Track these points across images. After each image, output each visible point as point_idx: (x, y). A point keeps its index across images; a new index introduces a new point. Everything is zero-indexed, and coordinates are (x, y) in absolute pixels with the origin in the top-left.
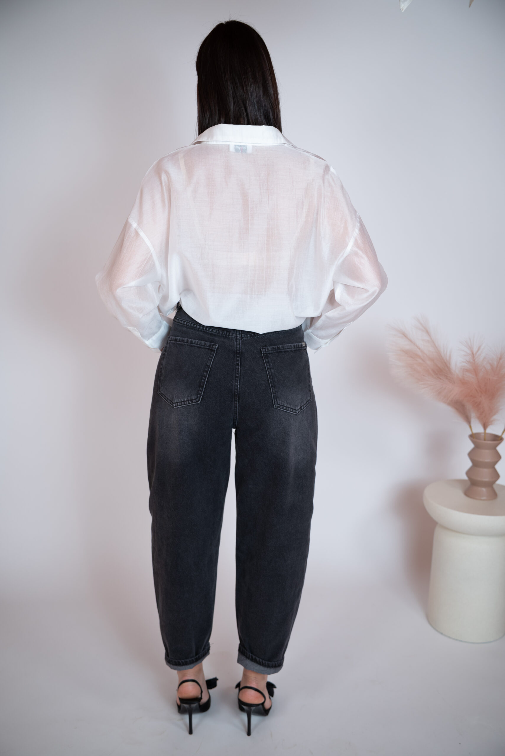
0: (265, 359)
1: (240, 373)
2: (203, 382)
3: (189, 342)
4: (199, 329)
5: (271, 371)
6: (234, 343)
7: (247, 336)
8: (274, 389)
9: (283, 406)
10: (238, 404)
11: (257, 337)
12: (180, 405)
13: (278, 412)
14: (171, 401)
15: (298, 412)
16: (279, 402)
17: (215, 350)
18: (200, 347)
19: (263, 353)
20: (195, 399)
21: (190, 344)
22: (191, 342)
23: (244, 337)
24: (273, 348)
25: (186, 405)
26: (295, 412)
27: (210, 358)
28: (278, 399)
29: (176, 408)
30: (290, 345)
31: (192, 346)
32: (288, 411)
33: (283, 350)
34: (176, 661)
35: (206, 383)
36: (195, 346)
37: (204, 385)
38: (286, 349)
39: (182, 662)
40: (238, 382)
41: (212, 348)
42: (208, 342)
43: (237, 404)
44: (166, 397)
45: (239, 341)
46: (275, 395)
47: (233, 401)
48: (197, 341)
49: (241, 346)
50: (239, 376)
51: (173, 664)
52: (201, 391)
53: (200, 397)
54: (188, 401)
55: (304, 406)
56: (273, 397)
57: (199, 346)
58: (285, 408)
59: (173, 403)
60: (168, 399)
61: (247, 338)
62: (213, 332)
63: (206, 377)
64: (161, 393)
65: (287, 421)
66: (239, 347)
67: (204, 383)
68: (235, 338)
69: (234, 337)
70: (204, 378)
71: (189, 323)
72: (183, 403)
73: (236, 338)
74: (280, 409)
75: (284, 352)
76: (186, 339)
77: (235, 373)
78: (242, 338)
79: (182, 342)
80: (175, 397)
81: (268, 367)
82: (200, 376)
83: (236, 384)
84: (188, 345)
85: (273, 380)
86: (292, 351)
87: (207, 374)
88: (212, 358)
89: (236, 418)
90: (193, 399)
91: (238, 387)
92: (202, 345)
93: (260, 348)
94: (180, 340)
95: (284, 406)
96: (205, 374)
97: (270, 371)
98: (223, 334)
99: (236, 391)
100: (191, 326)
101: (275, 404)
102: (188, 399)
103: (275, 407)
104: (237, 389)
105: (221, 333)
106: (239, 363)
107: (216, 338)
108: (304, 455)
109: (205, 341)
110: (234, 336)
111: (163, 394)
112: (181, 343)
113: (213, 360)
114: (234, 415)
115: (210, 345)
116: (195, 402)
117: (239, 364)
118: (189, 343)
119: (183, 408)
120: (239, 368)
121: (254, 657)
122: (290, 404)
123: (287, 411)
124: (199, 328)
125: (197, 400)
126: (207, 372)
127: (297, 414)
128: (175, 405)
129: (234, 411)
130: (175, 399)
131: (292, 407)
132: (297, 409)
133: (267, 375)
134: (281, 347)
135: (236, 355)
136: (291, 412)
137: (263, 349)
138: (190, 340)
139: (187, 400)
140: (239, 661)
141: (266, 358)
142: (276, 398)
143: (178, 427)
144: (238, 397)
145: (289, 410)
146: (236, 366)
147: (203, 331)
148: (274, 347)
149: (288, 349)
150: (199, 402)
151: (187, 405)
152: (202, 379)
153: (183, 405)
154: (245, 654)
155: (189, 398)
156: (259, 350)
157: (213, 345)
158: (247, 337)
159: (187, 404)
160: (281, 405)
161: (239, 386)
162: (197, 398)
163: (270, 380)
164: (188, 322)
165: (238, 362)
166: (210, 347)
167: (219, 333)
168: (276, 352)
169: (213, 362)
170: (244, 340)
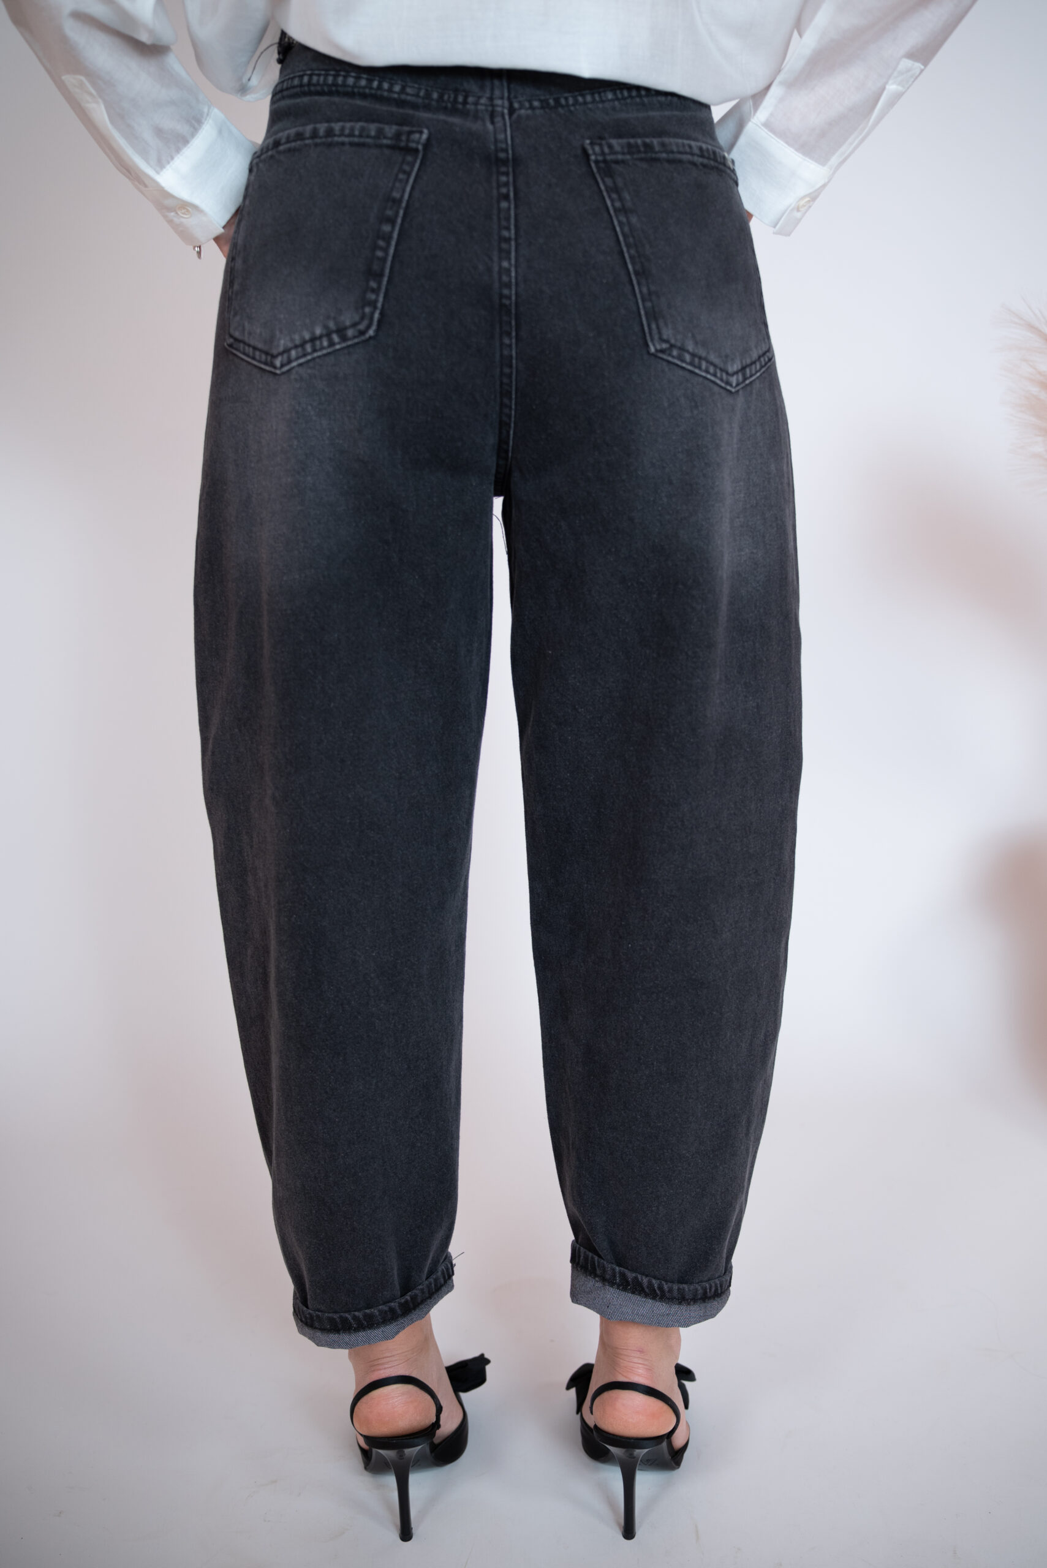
0: (602, 179)
1: (515, 226)
2: (379, 259)
3: (322, 132)
4: (358, 89)
5: (628, 221)
6: (484, 125)
7: (531, 104)
8: (644, 282)
9: (680, 348)
10: (514, 346)
11: (566, 108)
12: (298, 358)
13: (663, 371)
14: (267, 353)
15: (734, 380)
16: (667, 333)
17: (417, 150)
18: (363, 145)
19: (593, 157)
20: (354, 325)
21: (324, 140)
22: (330, 133)
23: (520, 108)
24: (629, 145)
25: (320, 354)
26: (725, 379)
27: (401, 176)
28: (661, 323)
29: (284, 372)
30: (686, 142)
31: (330, 145)
32: (700, 368)
33: (664, 155)
34: (336, 1316)
35: (393, 262)
36: (343, 144)
37: (382, 270)
38: (672, 152)
39: (355, 1318)
40: (509, 259)
41: (408, 140)
42: (392, 124)
43: (511, 350)
44: (249, 346)
45: (504, 119)
46: (649, 304)
47: (497, 336)
48: (348, 125)
49: (512, 137)
50: (513, 236)
51: (323, 1330)
52: (375, 291)
53: (373, 313)
54: (328, 335)
55: (753, 368)
56: (642, 312)
57: (356, 140)
58: (688, 357)
59: (273, 355)
60: (259, 350)
61: (530, 112)
62: (408, 94)
63: (391, 237)
64: (236, 340)
65: (696, 407)
66: (507, 137)
67: (384, 260)
68: (487, 110)
69: (483, 107)
70: (381, 243)
71: (319, 75)
72: (309, 348)
73: (493, 112)
75: (669, 161)
76: (309, 128)
77: (496, 226)
78: (512, 111)
79: (296, 141)
80: (278, 333)
81: (618, 204)
82: (367, 237)
83: (505, 264)
84: (316, 145)
85: (637, 252)
86: (694, 164)
87: (393, 228)
88: (409, 174)
90: (348, 323)
91: (510, 276)
92: (368, 136)
93: (583, 144)
94: (287, 138)
95: (682, 349)
96: (386, 228)
97: (624, 220)
98: (443, 101)
99: (506, 292)
100: (325, 83)
101: (652, 340)
102: (326, 327)
103: (652, 349)
104: (508, 286)
105: (435, 96)
106: (509, 190)
107: (418, 113)
108: (755, 551)
109: (379, 122)
110: (482, 104)
111: (241, 341)
112: (294, 144)
113: (414, 182)
115: (398, 136)
116: (356, 334)
117: (509, 196)
118: (321, 138)
119: (311, 364)
120: (509, 209)
121: (630, 1275)
122: (704, 344)
123: (697, 371)
124: (355, 83)
125: (362, 327)
126: (394, 223)
127: (734, 390)
128: (282, 362)
130: (279, 339)
131: (712, 357)
132: (730, 370)
133: (617, 232)
134: (655, 142)
135: (494, 168)
136: (713, 378)
137: (592, 144)
138: (322, 128)
139: (324, 332)
140: (576, 1296)
141: (607, 176)
142: (654, 315)
143: (295, 442)
144: (513, 316)
145: (703, 367)
146: (498, 202)
147: (373, 95)
148: (632, 141)
149: (682, 153)
150: (371, 332)
151: (325, 352)
152: (375, 247)
153: (309, 354)
154: (598, 1272)
155: (332, 325)
156: (579, 152)
157: (410, 133)
158: (532, 108)
159: (324, 349)
160: (675, 346)
161: (516, 272)
162: (362, 318)
163: (628, 252)
164: (316, 72)
165: (504, 190)
166: (401, 140)
167: (428, 96)
168: (641, 160)
169: (413, 188)
170: (519, 117)
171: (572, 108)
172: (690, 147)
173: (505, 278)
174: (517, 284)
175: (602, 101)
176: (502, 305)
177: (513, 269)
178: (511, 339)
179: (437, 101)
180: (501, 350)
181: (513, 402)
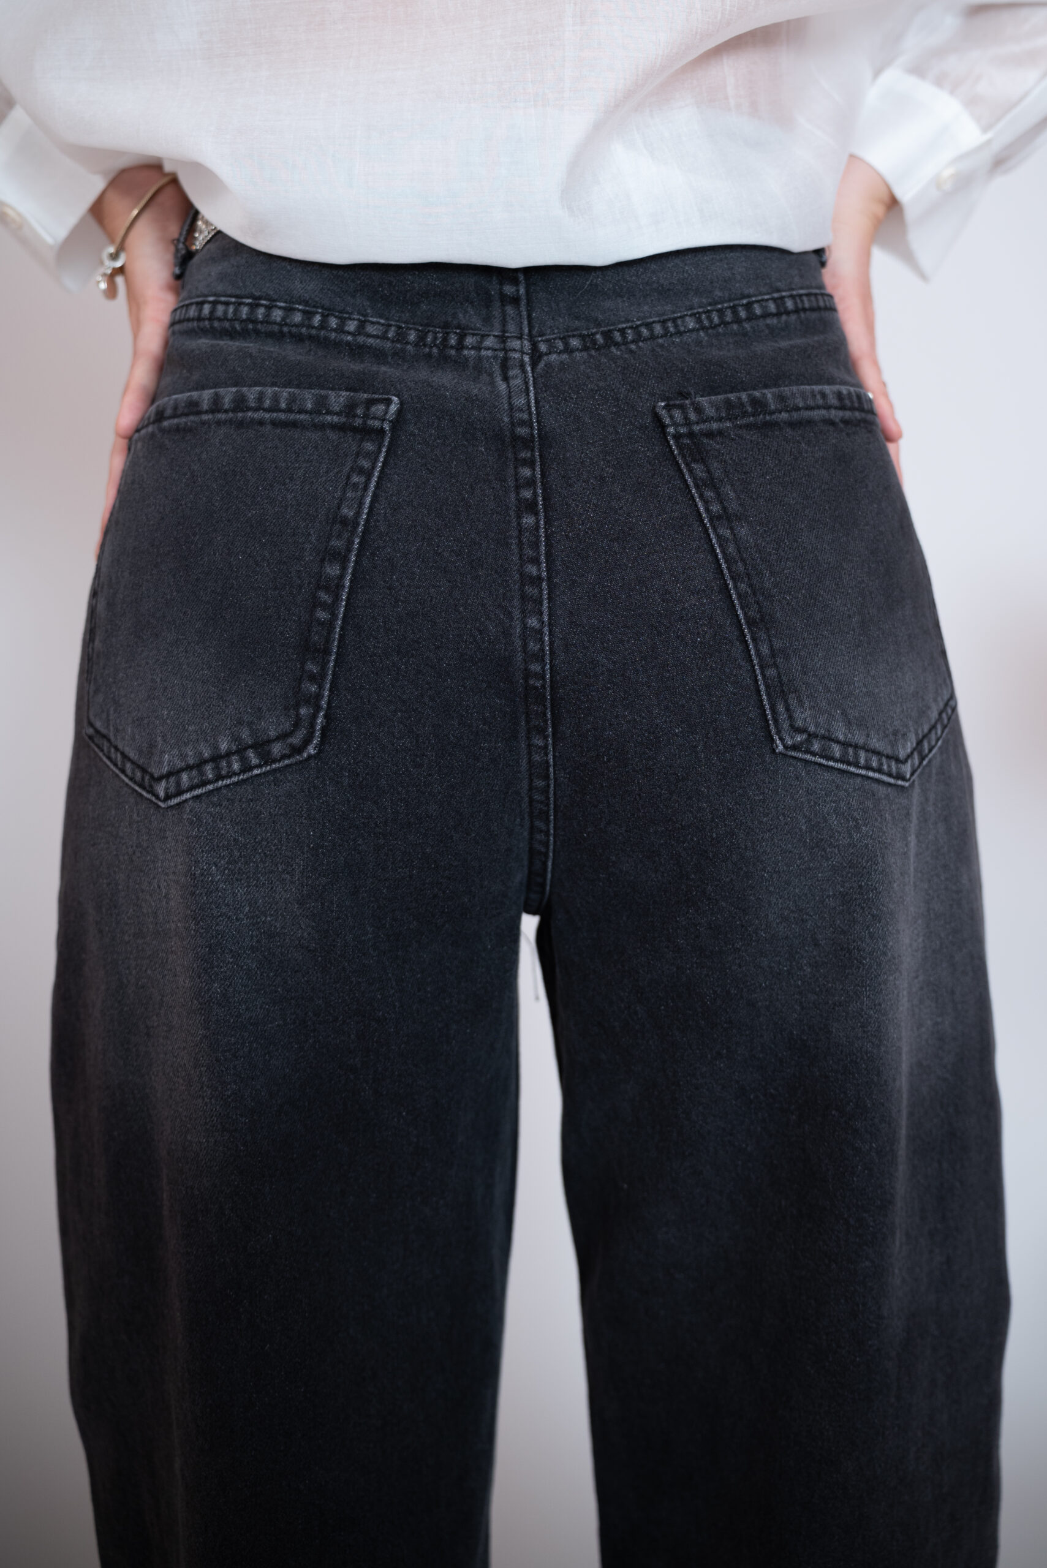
0: (687, 465)
1: (548, 555)
2: (321, 623)
3: (227, 402)
4: (285, 329)
5: (732, 533)
6: (492, 383)
7: (566, 344)
8: (764, 636)
9: (823, 737)
10: (550, 747)
11: (623, 347)
12: (191, 788)
13: (798, 777)
14: (144, 771)
15: (907, 769)
16: (803, 717)
17: (382, 431)
18: (294, 424)
19: (672, 430)
20: (283, 737)
21: (230, 415)
22: (240, 403)
23: (549, 352)
24: (728, 402)
25: (228, 782)
26: (894, 770)
27: (355, 479)
28: (793, 701)
29: (171, 807)
30: (817, 388)
31: (240, 424)
32: (856, 765)
33: (784, 416)
35: (342, 629)
36: (261, 423)
37: (328, 641)
38: (798, 409)
40: (541, 613)
41: (366, 416)
42: (340, 389)
43: (546, 754)
44: (116, 749)
45: (524, 371)
46: (771, 672)
47: (522, 734)
48: (270, 391)
49: (537, 402)
50: (544, 574)
52: (318, 680)
53: (314, 717)
54: (241, 752)
55: (933, 736)
56: (762, 687)
57: (283, 416)
58: (837, 750)
59: (152, 776)
60: (129, 759)
61: (565, 356)
62: (369, 336)
63: (340, 586)
64: (97, 731)
65: (857, 827)
66: (529, 402)
67: (331, 624)
68: (495, 357)
69: (490, 353)
70: (324, 596)
71: (227, 304)
72: (209, 771)
73: (505, 360)
74: (808, 757)
75: (792, 425)
76: (207, 395)
77: (515, 558)
78: (536, 356)
79: (187, 415)
80: (159, 739)
81: (716, 508)
82: (300, 587)
83: (533, 622)
84: (219, 423)
85: (751, 586)
86: (832, 423)
87: (344, 568)
88: (369, 476)
89: (547, 845)
90: (272, 734)
91: (542, 641)
92: (300, 412)
93: (654, 407)
94: (175, 408)
95: (829, 738)
96: (333, 570)
97: (727, 533)
98: (425, 345)
99: (535, 667)
100: (237, 317)
101: (778, 732)
102: (236, 739)
103: (779, 747)
104: (539, 657)
105: (412, 336)
106: (535, 494)
107: (383, 368)
108: (939, 1020)
109: (322, 387)
110: (487, 348)
111: (104, 736)
112: (183, 420)
113: (377, 487)
114: (532, 828)
115: (350, 409)
116: (287, 752)
117: (536, 504)
118: (226, 411)
119: (216, 797)
120: (537, 527)
122: (861, 723)
123: (852, 769)
124: (283, 319)
125: (295, 740)
126: (344, 562)
127: (907, 784)
128: (167, 789)
130: (163, 752)
131: (876, 743)
132: (902, 754)
133: (716, 555)
134: (769, 396)
135: (510, 455)
136: (876, 775)
137: (668, 407)
138: (228, 394)
139: (234, 747)
141: (695, 461)
142: (781, 690)
143: (194, 925)
144: (548, 704)
145: (862, 761)
146: (519, 517)
147: (311, 337)
148: (732, 396)
149: (811, 408)
150: (311, 750)
151: (235, 779)
152: (316, 604)
153: (210, 782)
155: (246, 735)
156: (649, 421)
157: (371, 403)
158: (568, 350)
159: (235, 774)
160: (815, 736)
161: (551, 633)
162: (296, 725)
163: (736, 587)
164: (223, 299)
165: (527, 494)
166: (355, 416)
167: (401, 337)
168: (748, 427)
169: (375, 497)
170: (548, 365)
171: (633, 347)
172: (824, 395)
173: (533, 646)
174: (552, 653)
175: (679, 333)
176: (527, 687)
177: (546, 630)
178: (546, 738)
179: (416, 345)
180: (530, 753)
181: (552, 825)
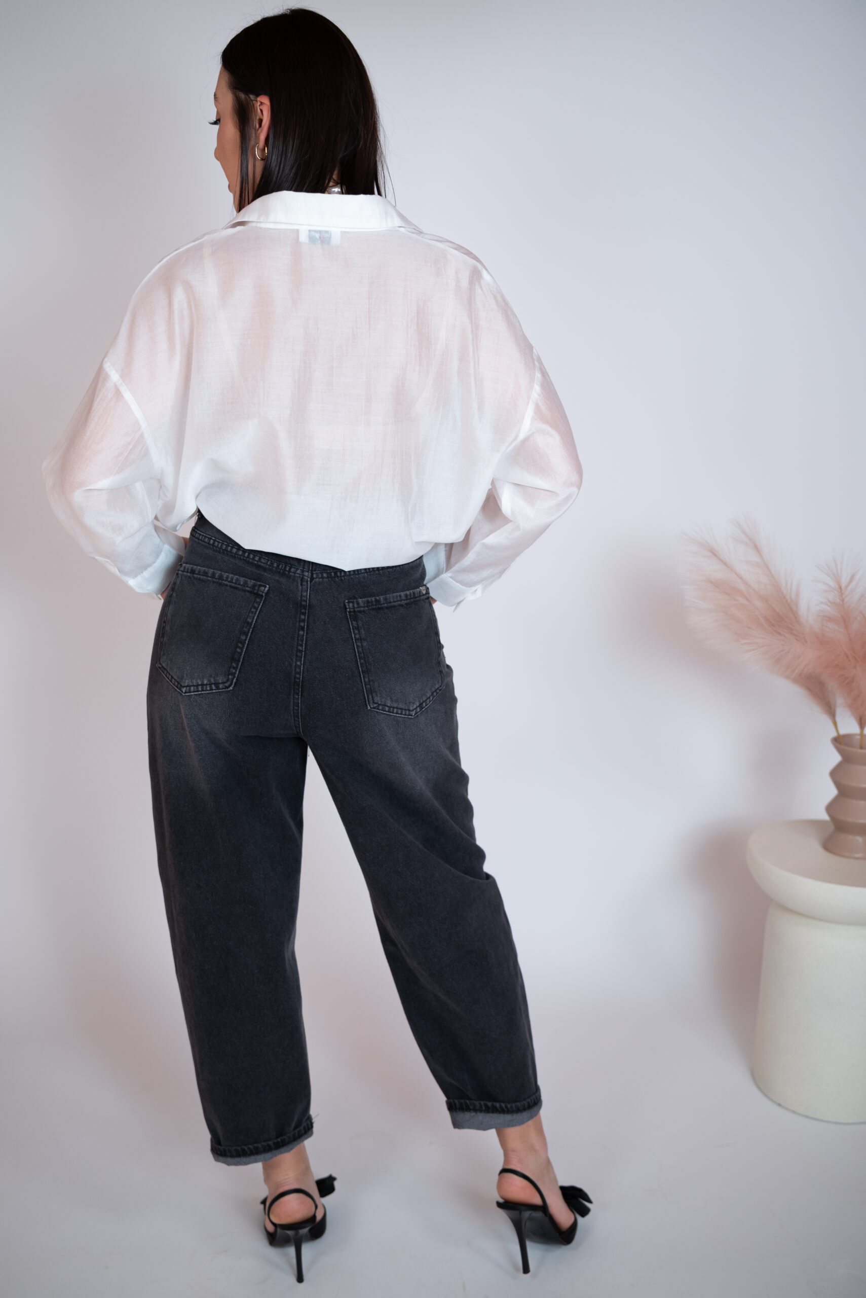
0: (351, 621)
1: (306, 644)
2: (238, 652)
3: (217, 576)
4: (236, 556)
5: (362, 645)
6: (297, 586)
7: (322, 574)
8: (367, 676)
9: (383, 705)
10: (300, 699)
11: (339, 578)
12: (194, 692)
13: (374, 716)
14: (178, 683)
15: (413, 713)
16: (377, 699)
17: (262, 596)
18: (237, 588)
19: (348, 610)
20: (223, 683)
21: (217, 580)
22: (221, 577)
23: (316, 576)
24: (368, 602)
25: (205, 692)
26: (407, 713)
27: (253, 610)
28: (374, 695)
29: (187, 696)
30: (398, 594)
31: (221, 585)
32: (393, 713)
33: (386, 605)
35: (244, 655)
36: (227, 585)
37: (240, 658)
38: (390, 602)
40: (301, 661)
41: (258, 590)
42: (251, 579)
44: (170, 674)
45: (307, 584)
46: (368, 686)
47: (292, 694)
48: (230, 575)
49: (310, 594)
50: (304, 650)
52: (235, 668)
53: (233, 679)
54: (210, 684)
55: (428, 701)
56: (365, 691)
57: (233, 585)
58: (387, 709)
59: (181, 685)
60: (174, 678)
61: (321, 580)
62: (262, 563)
63: (245, 642)
64: (163, 667)
66: (307, 595)
67: (240, 654)
68: (300, 577)
69: (298, 575)
70: (240, 645)
71: (219, 542)
72: (200, 688)
73: (303, 577)
74: (378, 711)
75: (387, 608)
76: (211, 571)
77: (296, 644)
78: (312, 579)
80: (185, 675)
81: (357, 636)
82: (233, 640)
83: (298, 663)
84: (214, 582)
85: (365, 661)
86: (402, 605)
87: (246, 637)
88: (257, 609)
89: (299, 725)
90: (220, 682)
91: (301, 669)
92: (239, 584)
93: (344, 600)
94: (199, 571)
95: (385, 705)
96: (243, 637)
97: (360, 644)
98: (279, 568)
99: (298, 676)
100: (221, 547)
101: (369, 704)
102: (209, 680)
103: (369, 708)
104: (299, 673)
105: (275, 565)
106: (304, 625)
107: (265, 573)
109: (246, 578)
110: (298, 573)
111: (166, 669)
112: (202, 577)
113: (259, 613)
114: (294, 720)
115: (254, 586)
116: (224, 687)
117: (304, 627)
119: (201, 696)
120: (303, 635)
122: (397, 701)
123: (391, 714)
124: (236, 552)
125: (227, 684)
126: (247, 635)
127: (412, 718)
128: (186, 690)
129: (294, 713)
130: (185, 680)
131: (401, 706)
132: (411, 709)
133: (355, 651)
134: (382, 599)
135: (299, 611)
136: (400, 716)
137: (349, 602)
138: (218, 573)
139: (208, 683)
141: (354, 621)
142: (371, 691)
144: (300, 687)
145: (395, 712)
146: (299, 631)
147: (244, 559)
148: (369, 599)
149: (395, 602)
150: (231, 688)
151: (208, 692)
152: (237, 647)
153: (200, 691)
155: (212, 681)
156: (342, 605)
157: (260, 586)
158: (322, 577)
159: (208, 690)
160: (381, 705)
161: (304, 667)
162: (227, 680)
163: (360, 661)
164: (217, 540)
165: (302, 624)
166: (255, 589)
167: (272, 564)
168: (373, 609)
169: (258, 617)
170: (315, 583)
171: (343, 578)
172: (400, 596)
173: (298, 670)
174: (303, 672)
176: (295, 681)
177: (302, 666)
178: (299, 696)
179: (276, 568)
181: (300, 720)
